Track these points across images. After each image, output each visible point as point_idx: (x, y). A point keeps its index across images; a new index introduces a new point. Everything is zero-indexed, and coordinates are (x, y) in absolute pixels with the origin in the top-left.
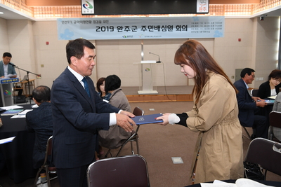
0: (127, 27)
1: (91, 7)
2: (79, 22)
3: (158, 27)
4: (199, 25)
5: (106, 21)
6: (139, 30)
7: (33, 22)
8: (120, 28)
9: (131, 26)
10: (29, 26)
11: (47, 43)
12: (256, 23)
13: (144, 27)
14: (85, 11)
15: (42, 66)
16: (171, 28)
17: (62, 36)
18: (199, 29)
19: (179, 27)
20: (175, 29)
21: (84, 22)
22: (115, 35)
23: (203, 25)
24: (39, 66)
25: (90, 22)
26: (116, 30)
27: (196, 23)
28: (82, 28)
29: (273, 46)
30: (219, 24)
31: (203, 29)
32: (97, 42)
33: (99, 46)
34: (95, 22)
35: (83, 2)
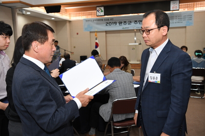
0: (125, 22)
1: (102, 11)
2: (95, 20)
4: (174, 18)
5: (112, 19)
7: (70, 22)
8: (120, 23)
9: (127, 21)
10: (68, 24)
11: (78, 34)
13: (136, 21)
14: (99, 14)
15: (75, 47)
17: (86, 29)
18: (175, 21)
21: (99, 20)
22: (117, 27)
23: (178, 18)
24: (73, 47)
25: (102, 20)
26: (118, 24)
27: (172, 17)
28: (97, 24)
31: (177, 21)
32: (106, 32)
33: (108, 35)
34: (105, 20)
35: (98, 9)
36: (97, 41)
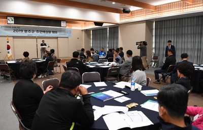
0: (30, 31)
1: (12, 20)
2: (4, 27)
3: (44, 32)
5: (19, 27)
6: (35, 32)
8: (26, 31)
12: (84, 32)
13: (38, 31)
14: (9, 22)
16: (50, 32)
18: (62, 33)
19: (53, 32)
20: (52, 33)
21: (7, 27)
22: (23, 34)
23: (64, 31)
25: (10, 27)
26: (24, 32)
27: (61, 31)
28: (5, 30)
29: (90, 41)
30: (70, 31)
31: (64, 33)
32: (14, 37)
33: (15, 39)
34: (12, 27)
35: (8, 18)
36: (9, 44)
